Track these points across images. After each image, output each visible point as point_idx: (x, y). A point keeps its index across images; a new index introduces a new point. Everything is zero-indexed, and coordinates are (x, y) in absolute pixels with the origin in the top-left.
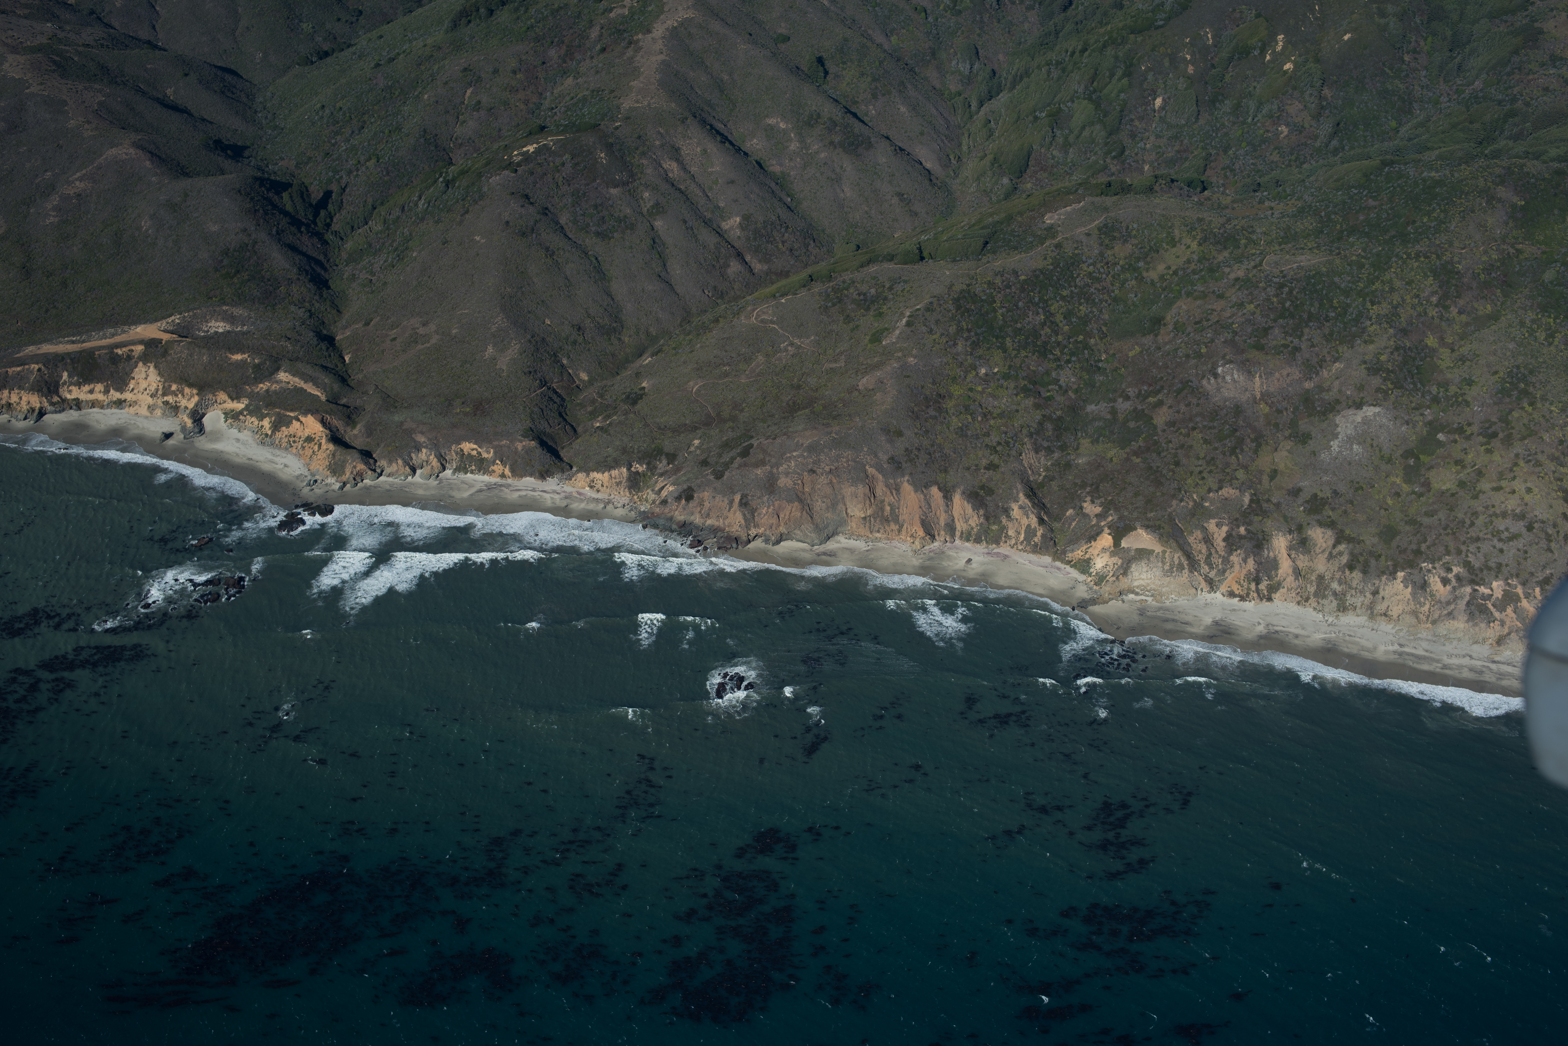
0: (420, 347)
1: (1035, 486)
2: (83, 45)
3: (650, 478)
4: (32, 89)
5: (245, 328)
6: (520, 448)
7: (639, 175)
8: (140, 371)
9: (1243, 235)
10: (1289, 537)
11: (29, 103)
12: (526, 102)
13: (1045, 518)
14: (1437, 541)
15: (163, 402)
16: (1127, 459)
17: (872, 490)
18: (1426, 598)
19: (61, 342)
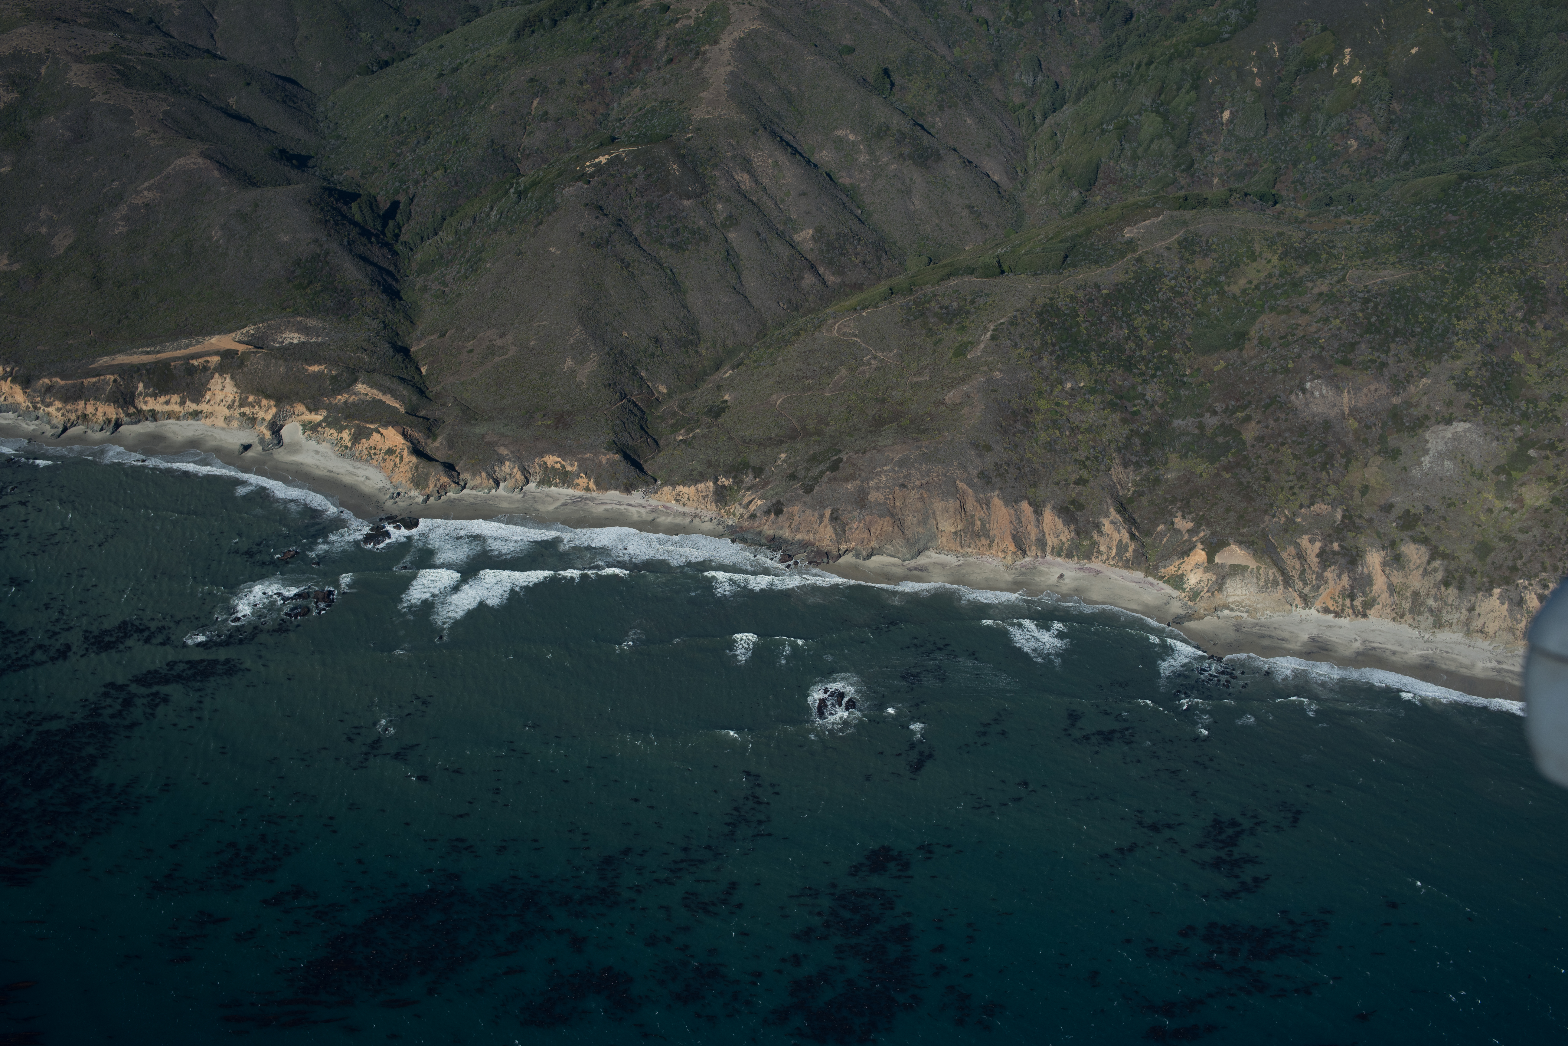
0: (497, 359)
1: (1124, 502)
2: (146, 54)
3: (737, 492)
4: (97, 99)
5: (320, 339)
6: (604, 461)
7: (712, 187)
8: (216, 382)
9: (1324, 250)
10: (1383, 553)
11: (94, 112)
12: (594, 113)
13: (1136, 533)
14: (1532, 558)
15: (240, 414)
16: (1217, 475)
17: (963, 505)
18: (1522, 615)
19: (135, 353)
